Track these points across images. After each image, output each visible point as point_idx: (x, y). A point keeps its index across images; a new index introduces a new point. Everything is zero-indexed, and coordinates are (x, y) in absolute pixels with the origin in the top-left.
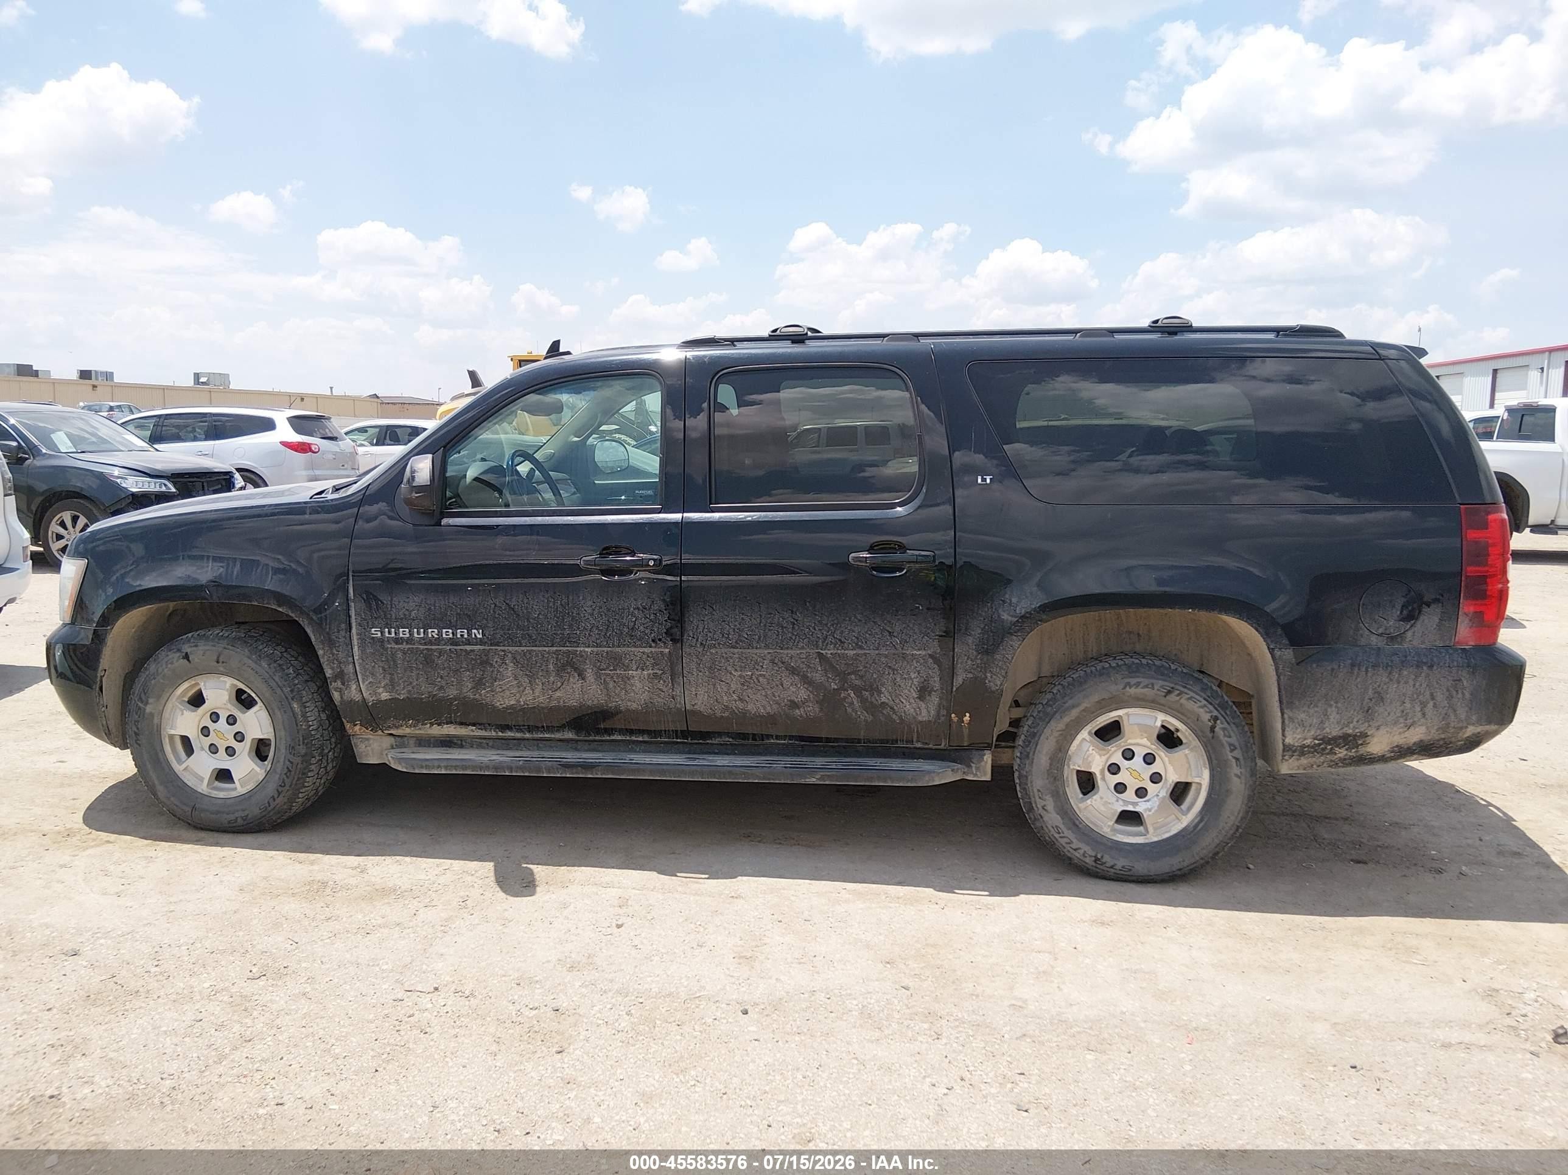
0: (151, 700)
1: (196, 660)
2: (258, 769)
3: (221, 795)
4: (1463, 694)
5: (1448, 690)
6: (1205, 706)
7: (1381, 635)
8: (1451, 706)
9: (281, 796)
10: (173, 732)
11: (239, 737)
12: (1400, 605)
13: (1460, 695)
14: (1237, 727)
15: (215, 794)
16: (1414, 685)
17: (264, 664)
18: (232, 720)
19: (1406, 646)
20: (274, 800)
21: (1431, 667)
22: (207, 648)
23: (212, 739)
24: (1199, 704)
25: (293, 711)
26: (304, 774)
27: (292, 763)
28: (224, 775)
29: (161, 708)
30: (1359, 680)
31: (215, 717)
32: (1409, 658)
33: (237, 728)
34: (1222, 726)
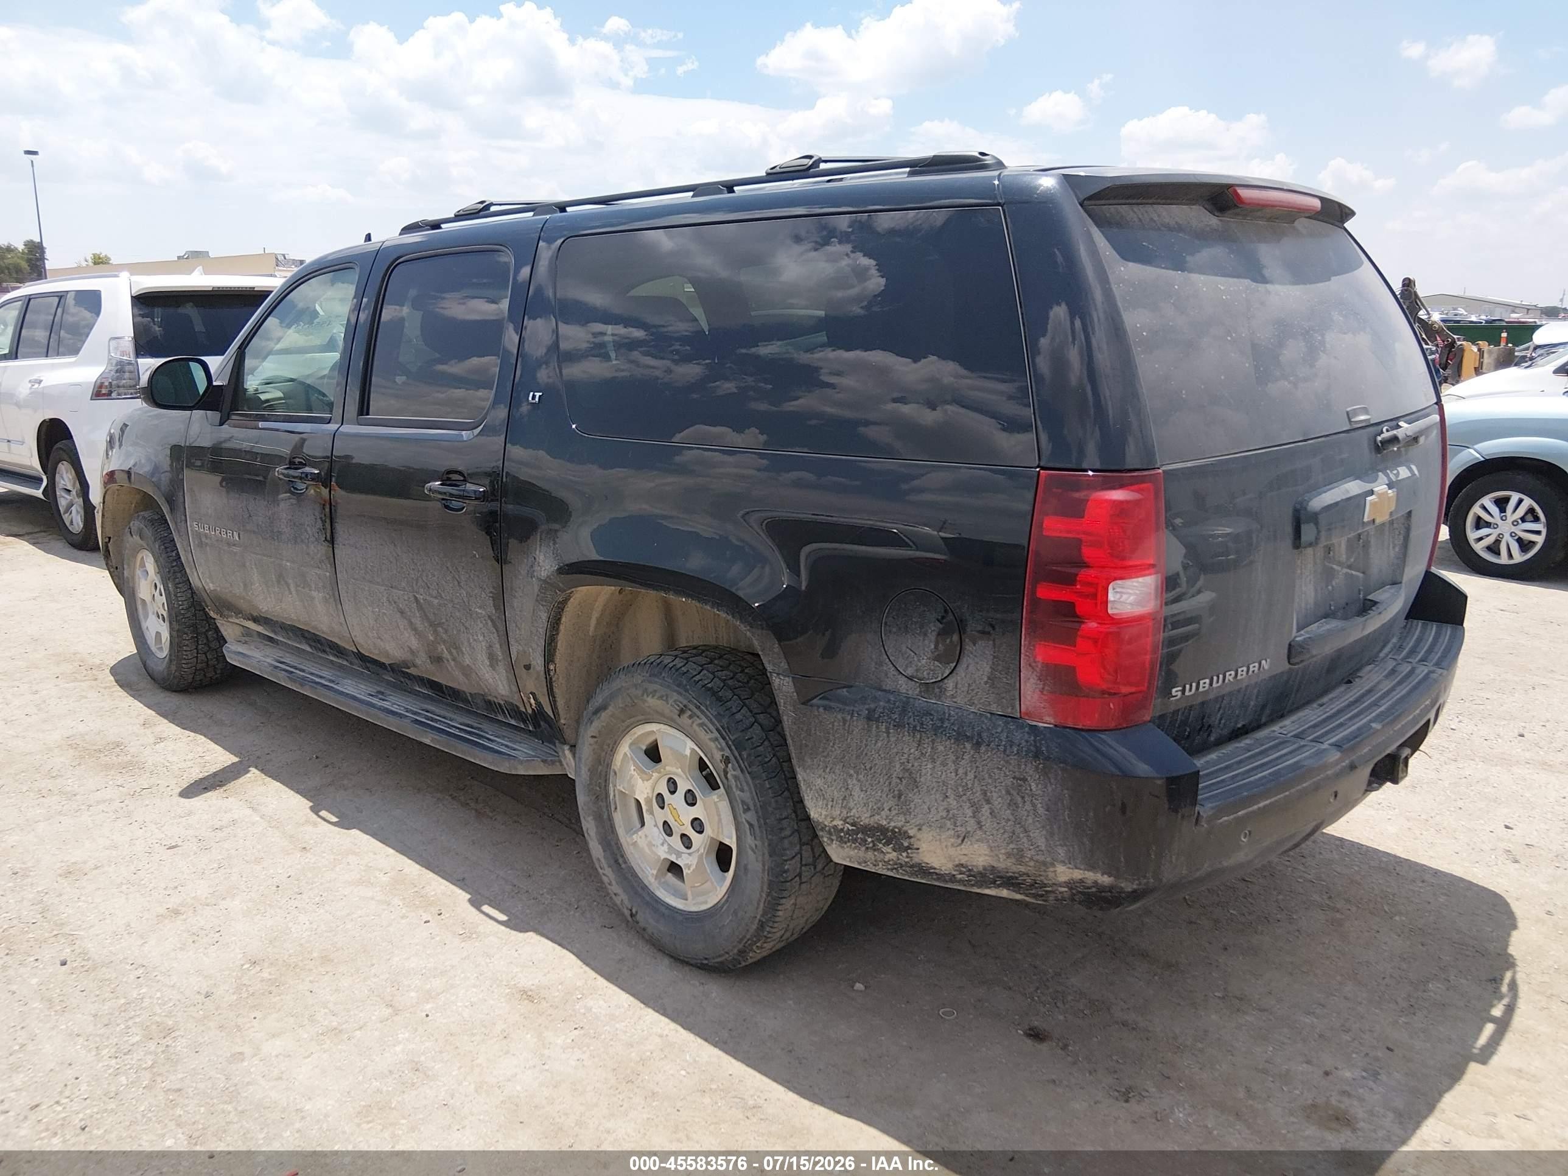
4: (1034, 805)
5: (1008, 793)
6: (717, 739)
7: (910, 678)
8: (1018, 822)
12: (934, 634)
13: (1028, 806)
14: (753, 778)
16: (956, 771)
19: (948, 703)
21: (978, 745)
24: (710, 736)
30: (879, 744)
32: (946, 724)
34: (734, 773)
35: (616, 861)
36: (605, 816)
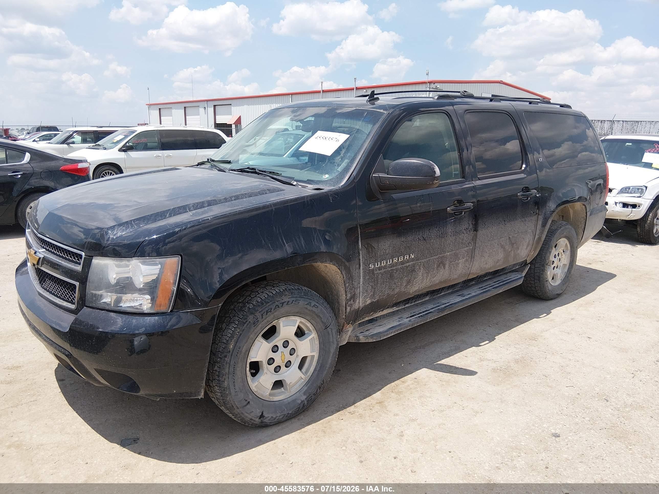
0: (299, 402)
1: (258, 411)
2: (281, 325)
3: (309, 325)
9: (283, 301)
10: (303, 376)
11: (275, 349)
15: (311, 327)
17: (226, 384)
18: (271, 361)
20: (288, 302)
22: (247, 415)
23: (288, 357)
25: (236, 345)
26: (262, 304)
27: (262, 315)
28: (300, 333)
29: (298, 393)
31: (277, 369)
33: (272, 355)
35: (573, 261)
36: (568, 272)
